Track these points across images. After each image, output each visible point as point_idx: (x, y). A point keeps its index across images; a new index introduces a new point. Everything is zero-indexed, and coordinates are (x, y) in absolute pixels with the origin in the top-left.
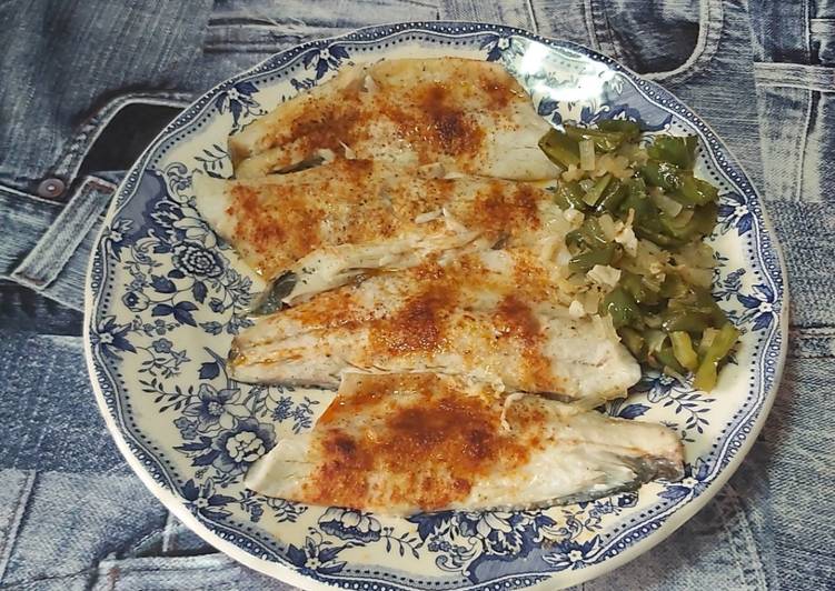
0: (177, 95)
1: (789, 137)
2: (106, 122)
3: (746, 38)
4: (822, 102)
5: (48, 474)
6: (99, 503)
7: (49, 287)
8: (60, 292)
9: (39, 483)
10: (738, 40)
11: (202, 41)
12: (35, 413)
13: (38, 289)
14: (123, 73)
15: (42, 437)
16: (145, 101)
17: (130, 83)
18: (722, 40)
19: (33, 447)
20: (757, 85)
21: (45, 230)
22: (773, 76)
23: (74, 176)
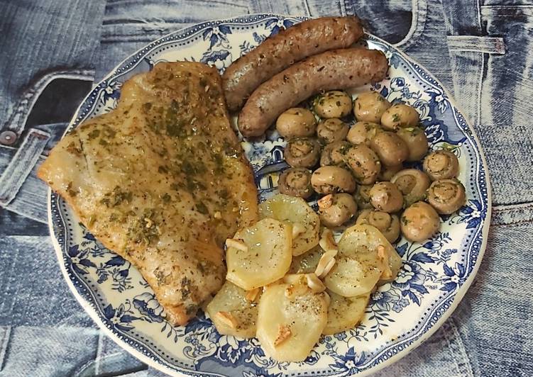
0: (85, 72)
1: (471, 83)
2: (40, 91)
3: (441, 20)
4: (490, 60)
5: (19, 328)
6: (53, 345)
7: (11, 203)
8: (18, 206)
9: (13, 334)
10: (437, 21)
11: (99, 36)
12: (8, 288)
13: (4, 205)
14: (49, 59)
15: (13, 304)
16: (65, 76)
17: (54, 66)
18: (427, 22)
19: (8, 311)
20: (450, 50)
21: (6, 167)
22: (459, 44)
23: (22, 129)
